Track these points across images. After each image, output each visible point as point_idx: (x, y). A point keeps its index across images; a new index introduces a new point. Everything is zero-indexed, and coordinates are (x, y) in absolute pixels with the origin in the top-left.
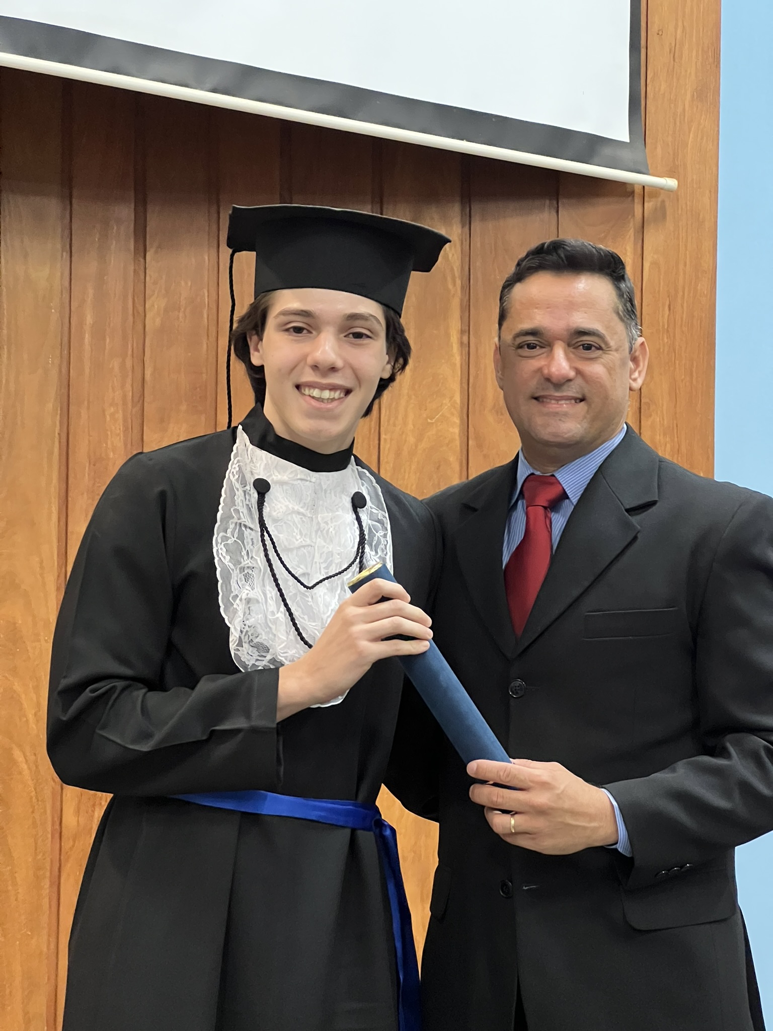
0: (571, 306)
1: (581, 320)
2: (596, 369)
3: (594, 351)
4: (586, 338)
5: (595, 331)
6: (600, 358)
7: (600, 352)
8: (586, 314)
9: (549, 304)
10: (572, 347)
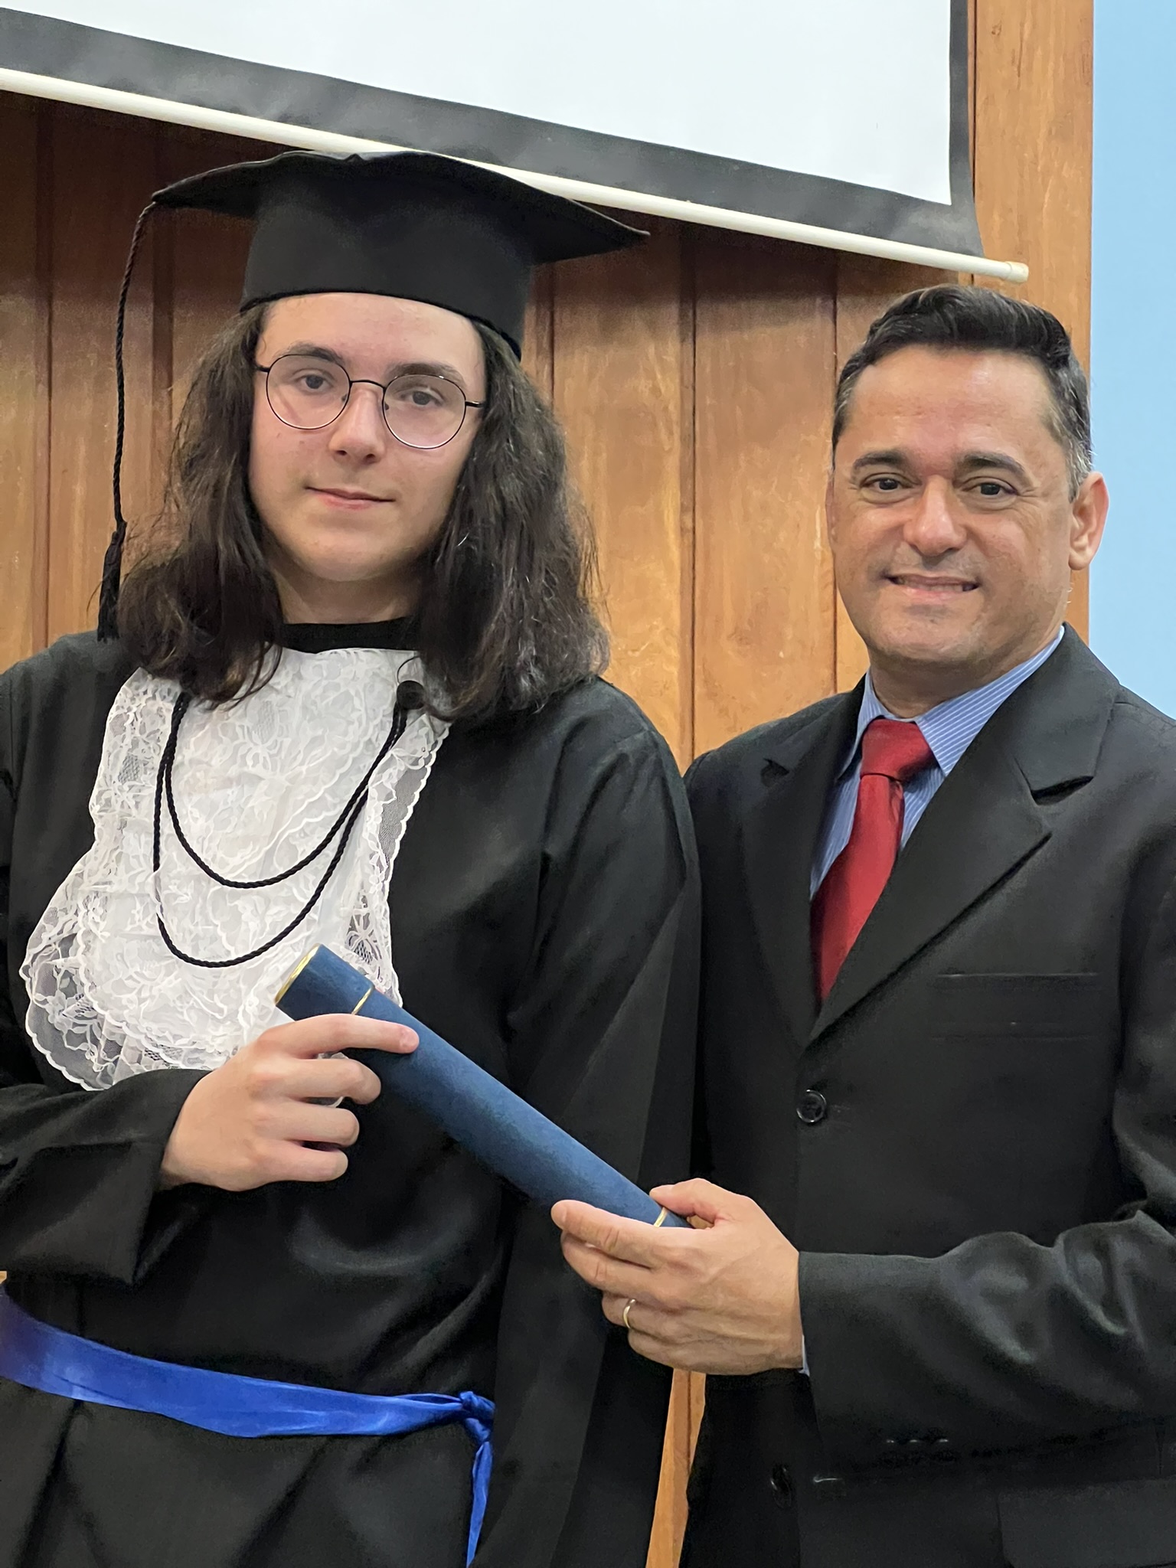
0: (963, 412)
1: (981, 439)
2: (1004, 530)
3: (1001, 496)
4: (989, 474)
5: (1006, 460)
6: (1011, 508)
7: (1014, 498)
8: (988, 428)
9: (919, 407)
10: (961, 488)
